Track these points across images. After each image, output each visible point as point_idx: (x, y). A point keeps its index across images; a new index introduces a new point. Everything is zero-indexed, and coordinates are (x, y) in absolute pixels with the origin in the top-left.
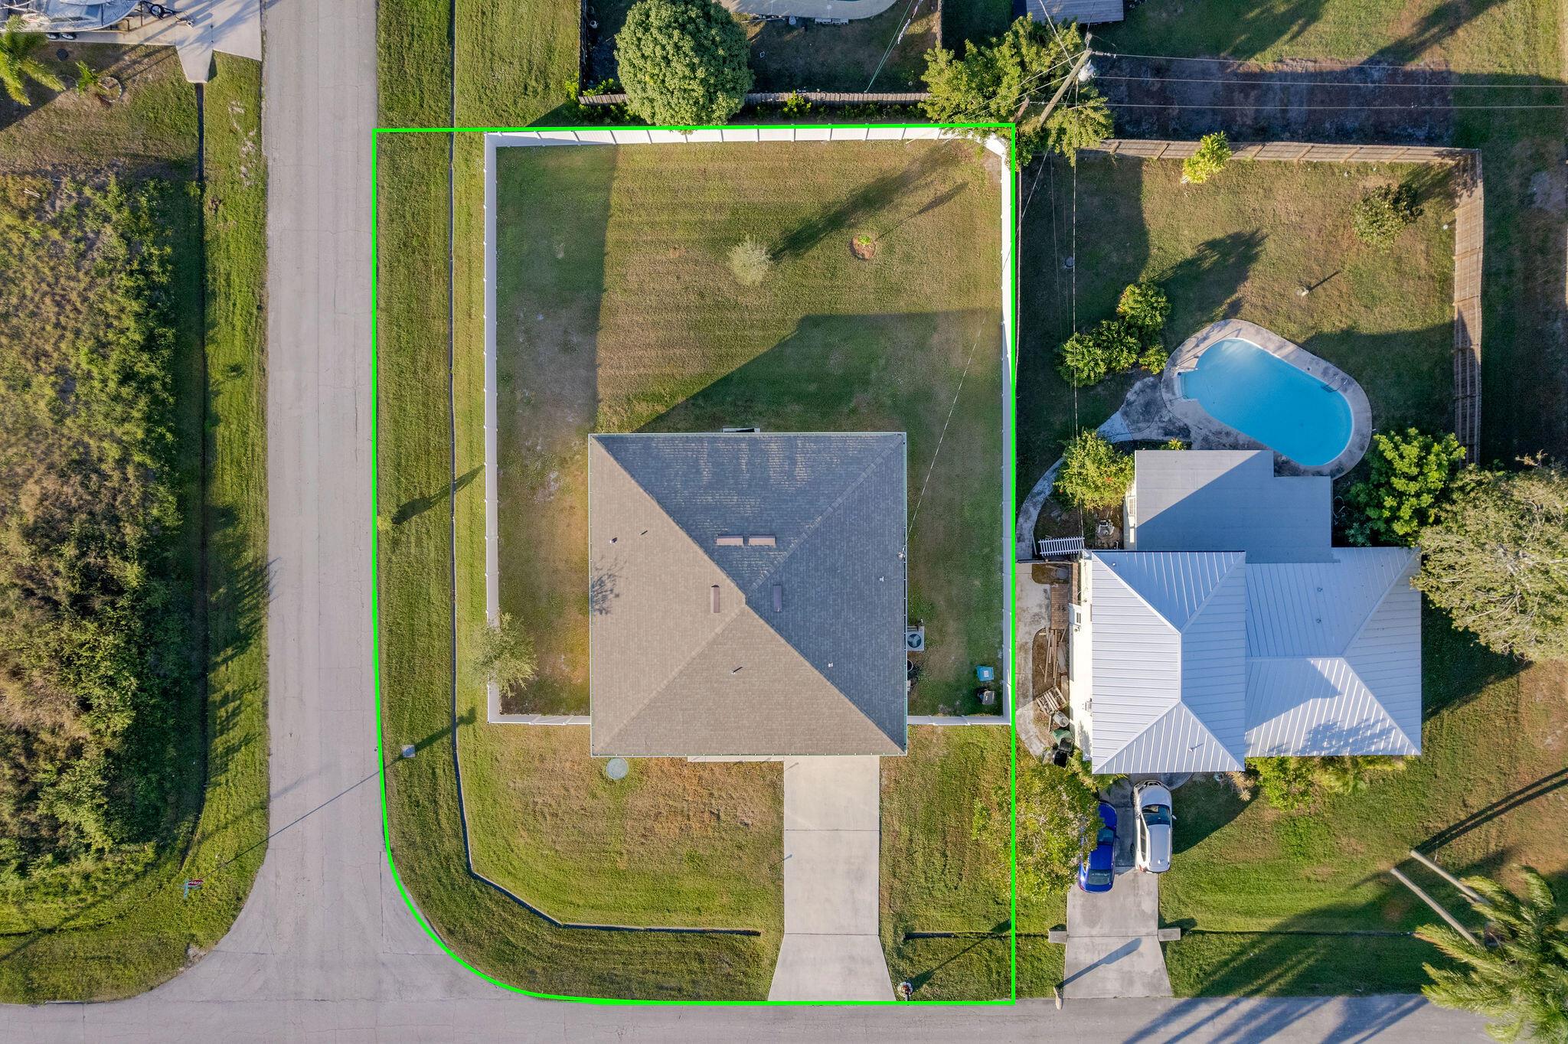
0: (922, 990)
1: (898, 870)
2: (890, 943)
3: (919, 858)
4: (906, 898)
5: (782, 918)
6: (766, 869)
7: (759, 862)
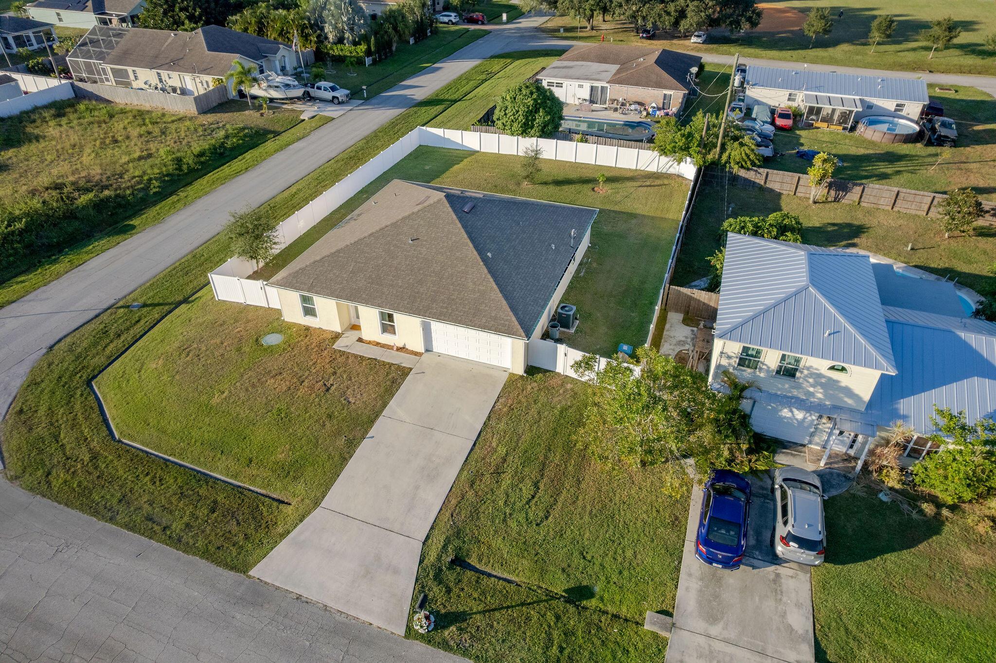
0: (446, 633)
1: (478, 482)
2: (432, 557)
3: (507, 480)
4: (475, 514)
5: (328, 489)
6: (341, 442)
7: (338, 433)
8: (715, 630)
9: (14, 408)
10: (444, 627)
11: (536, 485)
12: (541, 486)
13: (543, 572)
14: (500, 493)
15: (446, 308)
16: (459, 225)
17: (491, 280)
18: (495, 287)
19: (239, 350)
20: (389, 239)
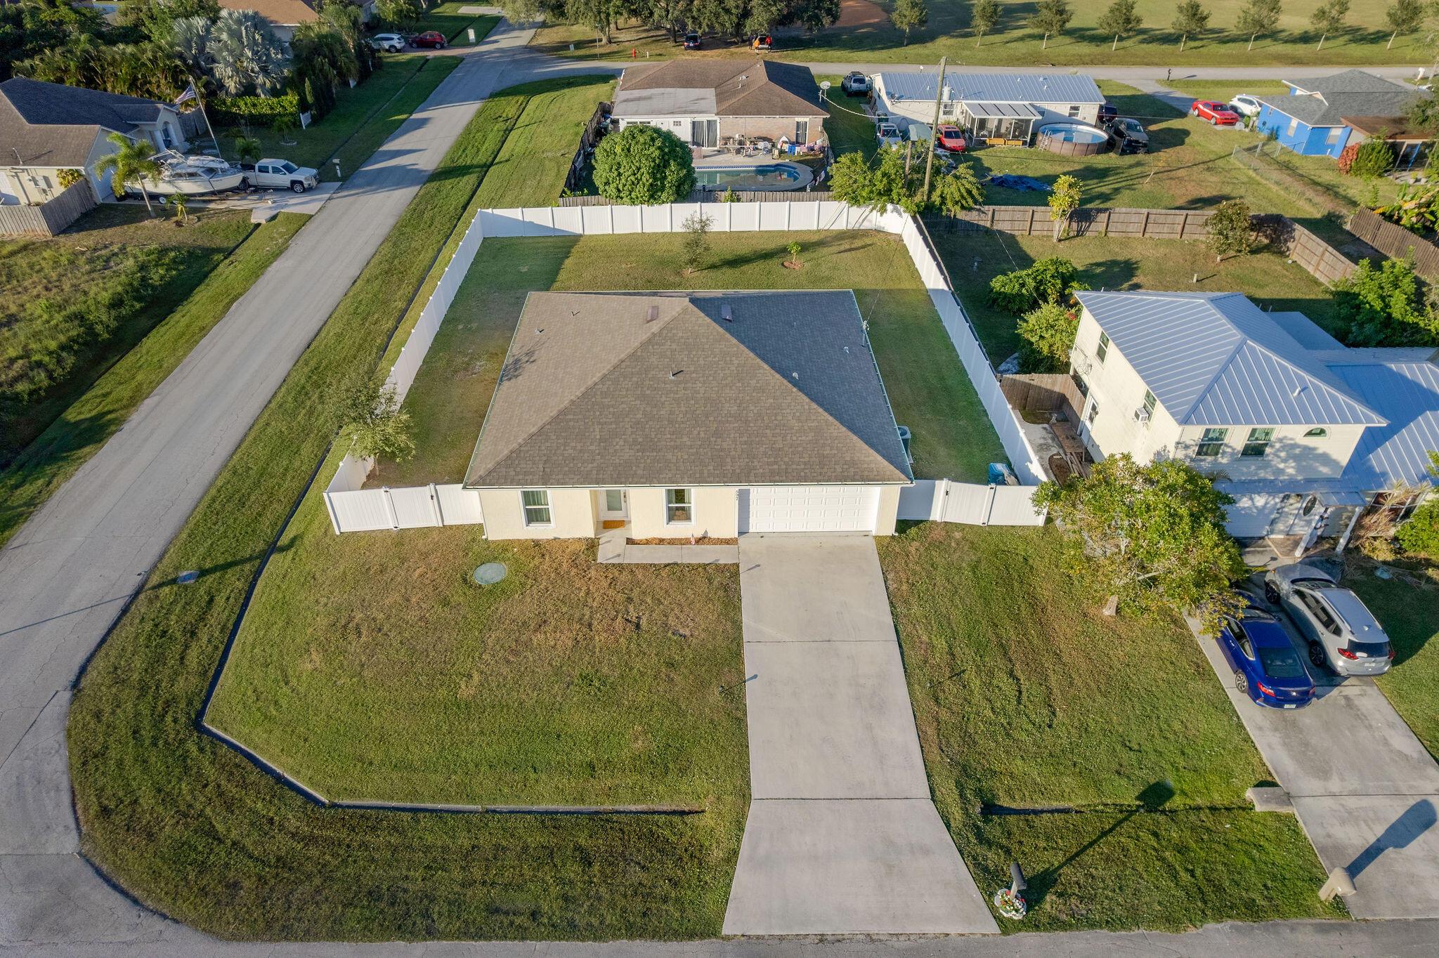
0: (1048, 906)
1: (941, 695)
2: (957, 815)
3: (971, 677)
4: (968, 740)
5: (746, 771)
6: (714, 695)
7: (702, 685)
8: (1334, 785)
9: (86, 810)
10: (1040, 899)
11: (1011, 674)
12: (1019, 674)
13: (1097, 784)
14: (977, 697)
15: (776, 463)
16: (734, 341)
17: (821, 410)
18: (831, 418)
19: (445, 603)
20: (635, 379)
